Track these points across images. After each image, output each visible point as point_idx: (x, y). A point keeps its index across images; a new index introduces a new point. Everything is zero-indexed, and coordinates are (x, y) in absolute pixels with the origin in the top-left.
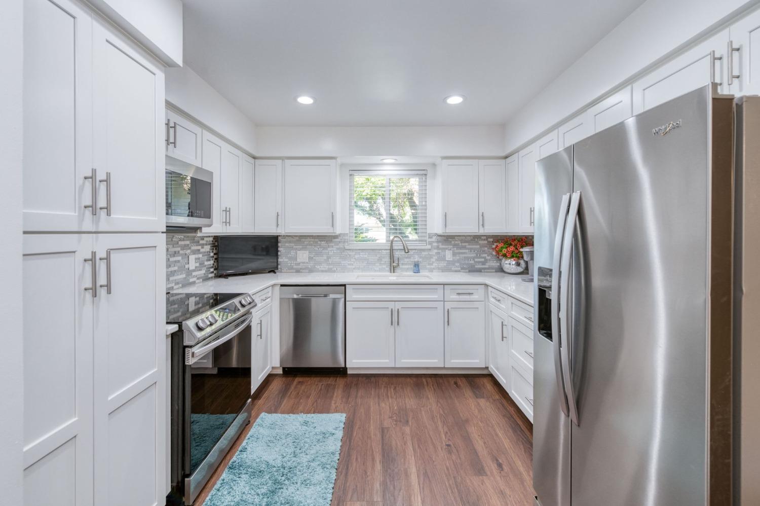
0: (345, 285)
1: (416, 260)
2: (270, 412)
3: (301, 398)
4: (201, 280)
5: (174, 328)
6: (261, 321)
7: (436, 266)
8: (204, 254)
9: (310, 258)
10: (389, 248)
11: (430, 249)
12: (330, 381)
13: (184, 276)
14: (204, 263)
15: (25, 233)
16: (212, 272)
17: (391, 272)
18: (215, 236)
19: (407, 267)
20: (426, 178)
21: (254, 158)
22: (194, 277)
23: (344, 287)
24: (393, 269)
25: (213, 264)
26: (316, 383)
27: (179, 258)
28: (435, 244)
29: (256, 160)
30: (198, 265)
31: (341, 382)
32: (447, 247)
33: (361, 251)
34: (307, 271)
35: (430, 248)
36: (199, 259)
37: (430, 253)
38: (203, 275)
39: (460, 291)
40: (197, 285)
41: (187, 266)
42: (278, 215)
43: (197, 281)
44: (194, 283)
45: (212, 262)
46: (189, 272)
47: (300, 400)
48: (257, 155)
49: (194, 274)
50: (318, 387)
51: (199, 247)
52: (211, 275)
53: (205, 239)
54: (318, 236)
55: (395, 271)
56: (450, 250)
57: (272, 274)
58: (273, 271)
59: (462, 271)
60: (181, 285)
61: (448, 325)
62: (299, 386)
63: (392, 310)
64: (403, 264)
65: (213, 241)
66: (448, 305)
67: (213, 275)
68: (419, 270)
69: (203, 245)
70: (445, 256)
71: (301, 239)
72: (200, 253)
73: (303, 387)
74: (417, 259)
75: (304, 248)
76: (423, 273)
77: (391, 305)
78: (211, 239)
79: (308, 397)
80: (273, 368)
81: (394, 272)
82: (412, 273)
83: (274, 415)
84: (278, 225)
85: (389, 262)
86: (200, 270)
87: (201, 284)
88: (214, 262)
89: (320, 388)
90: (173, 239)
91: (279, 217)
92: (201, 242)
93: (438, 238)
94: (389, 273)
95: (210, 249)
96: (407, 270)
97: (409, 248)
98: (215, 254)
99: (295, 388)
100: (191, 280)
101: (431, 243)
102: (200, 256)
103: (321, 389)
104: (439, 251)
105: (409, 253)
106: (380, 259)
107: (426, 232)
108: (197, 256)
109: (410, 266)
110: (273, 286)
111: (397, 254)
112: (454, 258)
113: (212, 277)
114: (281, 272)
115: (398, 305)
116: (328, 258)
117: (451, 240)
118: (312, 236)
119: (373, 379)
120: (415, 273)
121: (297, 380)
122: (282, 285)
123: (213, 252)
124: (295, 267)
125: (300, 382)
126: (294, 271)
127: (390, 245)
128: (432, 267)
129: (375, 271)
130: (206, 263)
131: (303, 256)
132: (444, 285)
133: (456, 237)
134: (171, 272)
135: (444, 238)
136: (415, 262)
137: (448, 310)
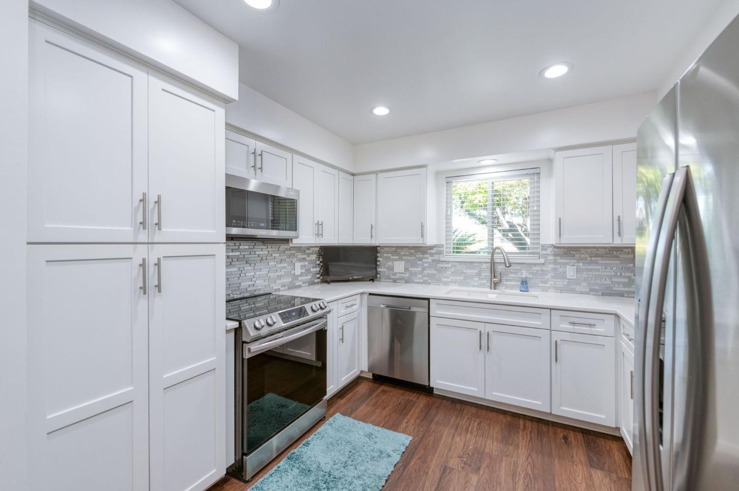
0: (428, 299)
1: (524, 276)
2: (344, 414)
3: (377, 408)
4: (307, 284)
5: (235, 324)
6: (343, 326)
7: (551, 284)
8: (310, 262)
9: (406, 269)
10: (490, 261)
11: (543, 264)
12: (412, 396)
13: (290, 280)
14: (310, 270)
15: (28, 243)
16: (319, 278)
17: (491, 289)
18: (321, 246)
19: (513, 283)
20: (539, 178)
21: (353, 175)
22: (300, 281)
23: (427, 301)
24: (495, 286)
25: (320, 271)
26: (398, 396)
27: (285, 265)
28: (551, 258)
29: (355, 177)
30: (303, 271)
31: (422, 401)
32: (568, 261)
33: (457, 264)
34: (404, 281)
35: (544, 262)
36: (305, 266)
37: (544, 269)
38: (309, 280)
39: (576, 320)
40: (303, 288)
41: (292, 272)
42: (372, 227)
43: (303, 285)
44: (300, 286)
45: (318, 269)
46: (295, 277)
47: (376, 409)
48: (354, 172)
49: (299, 278)
50: (398, 400)
51: (306, 256)
52: (316, 281)
53: (311, 249)
54: (414, 247)
55: (497, 287)
56: (573, 265)
57: (371, 282)
58: (372, 280)
59: (590, 293)
60: (287, 288)
61: (556, 361)
62: (381, 395)
63: (480, 332)
64: (507, 280)
65: (319, 251)
66: (556, 336)
67: (319, 280)
68: (527, 288)
69: (309, 255)
70: (565, 273)
71: (398, 250)
72: (306, 261)
73: (384, 397)
74: (525, 274)
75: (401, 259)
76: (532, 292)
77: (480, 327)
78: (318, 249)
79: (384, 408)
80: (362, 372)
81: (495, 289)
82: (518, 292)
83: (347, 418)
84: (372, 236)
85: (490, 277)
86: (306, 276)
87: (307, 287)
88: (321, 269)
89: (399, 402)
90: (280, 249)
91: (373, 229)
92: (307, 251)
93: (555, 250)
94: (489, 290)
95: (316, 258)
96: (512, 287)
97: (511, 261)
98: (321, 262)
99: (377, 395)
100: (297, 284)
101: (545, 256)
102: (306, 263)
103: (400, 403)
104: (556, 266)
105: (510, 268)
106: (479, 274)
107: (539, 243)
108: (302, 263)
109: (516, 284)
110: (362, 294)
111: (500, 268)
112: (579, 275)
113: (318, 282)
114: (380, 281)
115: (489, 328)
116: (424, 269)
117: (574, 253)
118: (408, 247)
119: (458, 406)
120: (521, 291)
121: (383, 388)
122: (370, 294)
123: (319, 260)
124: (392, 277)
125: (383, 391)
126: (392, 281)
127: (490, 257)
128: (546, 285)
129: (474, 286)
130: (312, 270)
131: (399, 266)
132: (551, 309)
133: (581, 250)
134: (278, 276)
135: (563, 250)
136: (522, 278)
137: (556, 342)
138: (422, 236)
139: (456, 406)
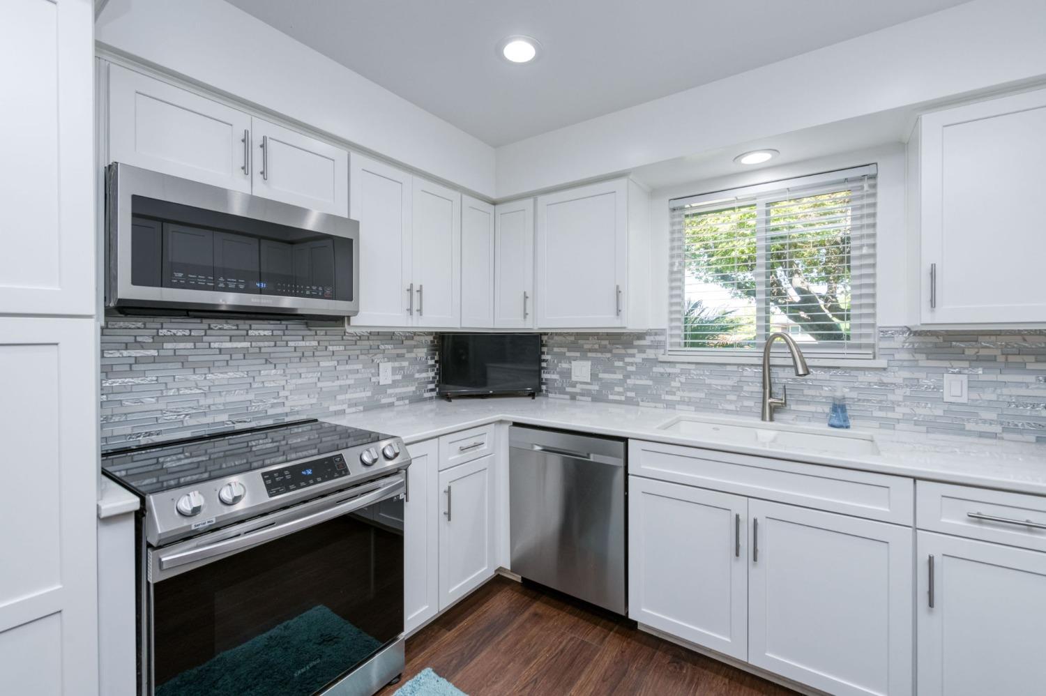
0: (625, 440)
1: (838, 394)
2: (440, 672)
3: (513, 660)
4: (407, 402)
5: (132, 502)
6: (449, 488)
7: (904, 414)
8: (414, 361)
9: (594, 376)
10: (761, 362)
11: (884, 369)
12: (590, 634)
13: (369, 394)
14: (413, 375)
16: (432, 390)
17: (763, 419)
18: (436, 333)
19: (812, 408)
20: (874, 186)
21: (494, 203)
22: (390, 396)
23: (622, 444)
24: (772, 410)
25: (434, 378)
26: (562, 631)
27: (359, 366)
28: (905, 356)
29: (497, 207)
30: (399, 377)
31: (609, 651)
32: (946, 364)
33: (693, 367)
34: (590, 399)
35: (885, 366)
36: (402, 368)
37: (885, 380)
38: (411, 394)
39: (986, 511)
40: (396, 409)
41: (374, 379)
42: (526, 297)
43: (397, 403)
44: (391, 405)
45: (432, 374)
46: (380, 389)
47: (509, 663)
48: (494, 197)
49: (390, 391)
50: (561, 643)
51: (404, 351)
52: (427, 395)
53: (416, 338)
54: (608, 334)
55: (776, 416)
56: (960, 373)
59: (1005, 436)
60: (361, 408)
61: (931, 604)
62: (528, 625)
63: (737, 516)
64: (798, 402)
65: (432, 342)
66: (930, 545)
67: (434, 394)
68: (846, 420)
69: (410, 349)
70: (938, 388)
71: (579, 341)
72: (406, 360)
73: (535, 630)
74: (842, 390)
75: (584, 357)
76: (858, 429)
77: (738, 506)
78: (431, 338)
79: (528, 661)
80: (500, 569)
81: (771, 419)
82: (824, 427)
83: (443, 681)
84: (526, 314)
85: (761, 395)
86: (403, 386)
88: (436, 374)
89: (561, 647)
90: (344, 337)
91: (529, 302)
92: (406, 342)
93: (912, 339)
94: (758, 421)
95: (427, 355)
96: (812, 417)
97: (809, 362)
98: (436, 362)
99: (522, 626)
100: (384, 401)
101: (890, 353)
102: (405, 364)
103: (562, 651)
104: (917, 375)
105: (807, 377)
106: (737, 388)
107: (873, 325)
108: (397, 364)
109: (820, 409)
110: (501, 422)
111: (783, 377)
112: (974, 396)
113: (431, 398)
115: (758, 510)
116: (627, 376)
117: (962, 345)
118: (597, 334)
120: (832, 426)
121: (538, 607)
122: (516, 424)
123: (432, 358)
124: (568, 389)
125: (535, 614)
126: (568, 397)
127: (762, 355)
128: (890, 415)
129: (727, 412)
130: (417, 376)
131: (581, 370)
132: (915, 479)
133: (980, 338)
134: (340, 386)
135: (934, 339)
136: (834, 398)
137: (931, 560)
138: (618, 311)
139: (681, 668)
